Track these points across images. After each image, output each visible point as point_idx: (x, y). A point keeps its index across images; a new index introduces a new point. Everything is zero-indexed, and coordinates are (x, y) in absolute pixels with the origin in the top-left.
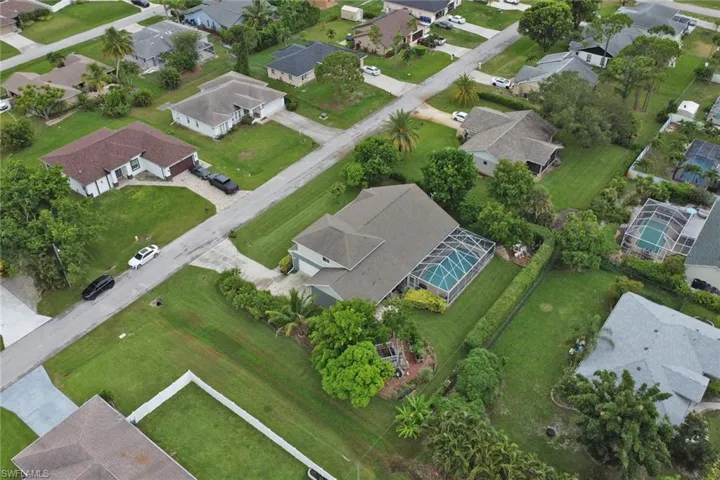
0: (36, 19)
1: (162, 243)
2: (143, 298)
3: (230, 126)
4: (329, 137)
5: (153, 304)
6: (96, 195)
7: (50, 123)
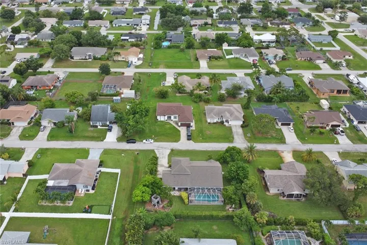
0: (216, 59)
1: (156, 141)
2: (136, 150)
3: (215, 121)
4: (240, 142)
5: (136, 153)
6: (159, 120)
7: (177, 95)
